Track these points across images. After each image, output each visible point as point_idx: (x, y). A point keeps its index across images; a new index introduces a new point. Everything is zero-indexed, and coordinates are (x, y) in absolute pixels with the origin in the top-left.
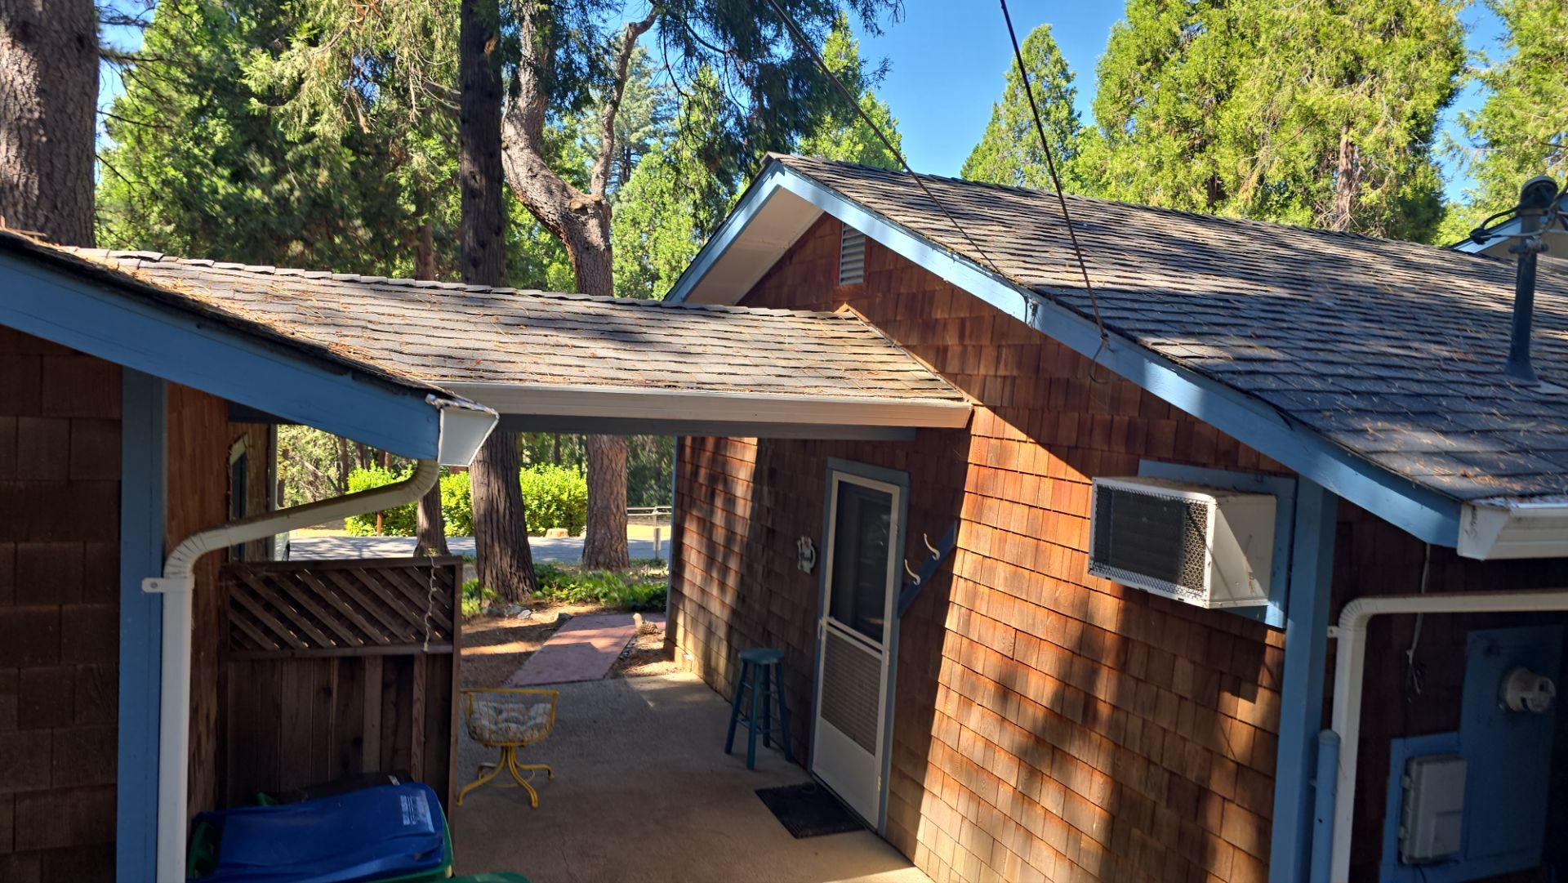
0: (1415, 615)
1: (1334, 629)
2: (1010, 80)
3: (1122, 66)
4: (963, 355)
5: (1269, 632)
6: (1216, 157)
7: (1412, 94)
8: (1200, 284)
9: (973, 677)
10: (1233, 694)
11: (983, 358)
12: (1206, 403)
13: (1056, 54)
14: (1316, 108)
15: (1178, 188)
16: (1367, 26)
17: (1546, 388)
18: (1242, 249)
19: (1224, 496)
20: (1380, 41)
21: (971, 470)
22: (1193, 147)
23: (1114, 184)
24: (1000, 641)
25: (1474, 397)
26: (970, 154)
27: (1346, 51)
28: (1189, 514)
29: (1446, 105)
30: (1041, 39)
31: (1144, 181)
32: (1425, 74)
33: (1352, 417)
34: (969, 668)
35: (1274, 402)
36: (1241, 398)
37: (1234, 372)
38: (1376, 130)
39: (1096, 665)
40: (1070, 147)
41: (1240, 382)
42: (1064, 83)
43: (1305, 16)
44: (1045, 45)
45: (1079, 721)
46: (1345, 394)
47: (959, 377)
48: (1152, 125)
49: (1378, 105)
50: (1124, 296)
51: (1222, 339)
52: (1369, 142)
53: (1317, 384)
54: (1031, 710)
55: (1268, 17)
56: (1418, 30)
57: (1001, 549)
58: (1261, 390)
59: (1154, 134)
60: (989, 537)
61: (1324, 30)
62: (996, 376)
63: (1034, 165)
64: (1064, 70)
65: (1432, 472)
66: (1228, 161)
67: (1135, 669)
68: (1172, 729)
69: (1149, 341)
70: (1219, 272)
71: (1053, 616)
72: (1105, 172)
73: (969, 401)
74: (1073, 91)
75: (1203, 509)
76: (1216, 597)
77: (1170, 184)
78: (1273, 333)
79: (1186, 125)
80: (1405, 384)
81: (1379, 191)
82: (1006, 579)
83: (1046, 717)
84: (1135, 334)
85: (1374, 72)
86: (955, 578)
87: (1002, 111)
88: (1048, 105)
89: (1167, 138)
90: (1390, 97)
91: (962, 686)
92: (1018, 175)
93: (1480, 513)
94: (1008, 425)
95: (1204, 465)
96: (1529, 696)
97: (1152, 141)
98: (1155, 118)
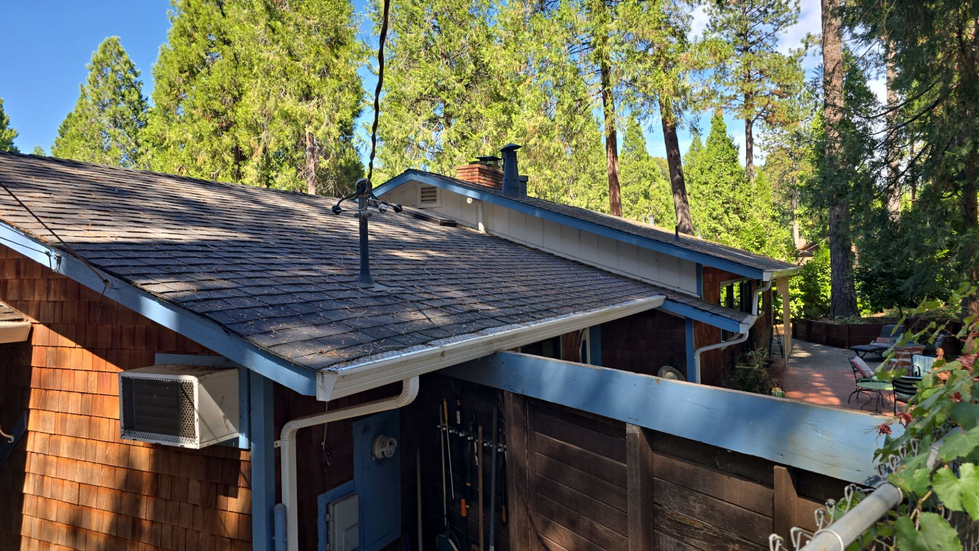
0: (324, 424)
1: (278, 442)
2: (91, 70)
3: (169, 72)
4: (20, 287)
5: (242, 452)
6: (237, 135)
7: (338, 110)
8: (191, 234)
9: (49, 525)
10: (224, 496)
11: (37, 288)
12: (180, 322)
13: (126, 57)
14: (290, 112)
15: (215, 152)
16: (312, 70)
17: (378, 287)
18: (229, 205)
19: (203, 375)
20: (319, 79)
21: (35, 372)
22: (222, 128)
23: (172, 147)
24: (67, 494)
25: (338, 299)
26: (65, 118)
27: (302, 81)
28: (182, 389)
29: (358, 116)
30: (113, 46)
31: (192, 147)
32: (344, 100)
33: (265, 323)
34: (45, 519)
35: (218, 319)
36: (198, 318)
37: (194, 301)
38: (323, 127)
39: (138, 496)
40: (142, 119)
41: (198, 308)
42: (133, 77)
43: (278, 59)
44: (116, 50)
45: (129, 538)
46: (264, 307)
47: (19, 303)
48: (194, 112)
49: (322, 114)
50: (129, 248)
51: (192, 276)
52: (319, 133)
53: (248, 303)
54: (94, 538)
55: (257, 56)
56: (338, 75)
57: (63, 426)
58: (210, 312)
59: (196, 117)
60: (53, 419)
61: (289, 68)
62: (48, 301)
63: (116, 129)
64: (132, 68)
65: (304, 354)
66: (245, 139)
67: (164, 494)
68: (190, 527)
69: (139, 282)
70: (207, 224)
71: (105, 469)
72: (165, 139)
73: (28, 321)
74: (140, 83)
75: (191, 385)
76: (204, 440)
77: (209, 149)
78: (230, 268)
79: (216, 114)
80: (302, 296)
81: (328, 161)
82: (68, 448)
83: (106, 540)
84: (129, 278)
85: (318, 95)
86: (29, 453)
87: (88, 91)
88: (123, 90)
89: (204, 121)
90: (328, 110)
91: (40, 534)
92: (104, 135)
93: (326, 376)
94: (60, 337)
95: (196, 354)
96: (385, 450)
97: (195, 122)
98: (195, 108)
